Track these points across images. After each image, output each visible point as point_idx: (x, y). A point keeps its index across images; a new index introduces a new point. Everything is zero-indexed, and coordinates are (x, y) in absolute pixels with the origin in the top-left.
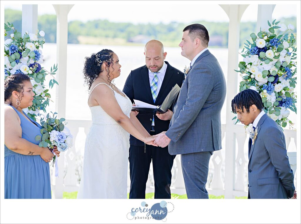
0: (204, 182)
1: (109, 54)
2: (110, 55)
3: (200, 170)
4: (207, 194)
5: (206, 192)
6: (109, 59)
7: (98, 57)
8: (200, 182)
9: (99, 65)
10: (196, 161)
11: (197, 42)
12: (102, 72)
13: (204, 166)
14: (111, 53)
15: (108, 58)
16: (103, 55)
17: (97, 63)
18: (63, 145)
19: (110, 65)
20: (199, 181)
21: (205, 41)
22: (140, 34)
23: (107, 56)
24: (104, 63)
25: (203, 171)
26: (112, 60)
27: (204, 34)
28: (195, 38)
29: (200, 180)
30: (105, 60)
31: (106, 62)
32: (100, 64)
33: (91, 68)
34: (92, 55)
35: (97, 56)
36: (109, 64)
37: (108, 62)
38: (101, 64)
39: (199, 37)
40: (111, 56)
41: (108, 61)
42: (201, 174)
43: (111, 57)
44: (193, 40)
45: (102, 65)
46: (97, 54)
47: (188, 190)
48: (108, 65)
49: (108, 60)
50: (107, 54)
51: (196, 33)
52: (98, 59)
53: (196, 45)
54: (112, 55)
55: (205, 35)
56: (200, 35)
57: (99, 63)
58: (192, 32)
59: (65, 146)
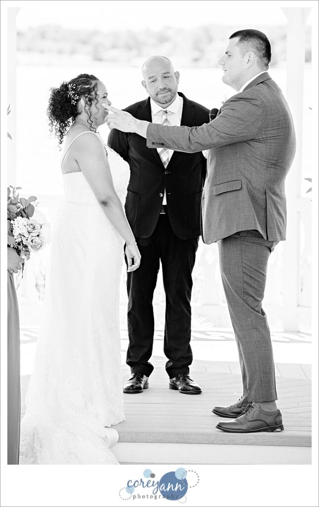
0: (258, 297)
1: (91, 84)
2: (92, 86)
3: (251, 277)
4: (265, 316)
5: (263, 314)
6: (92, 92)
7: (73, 89)
8: (253, 297)
9: (74, 103)
10: (245, 264)
11: (250, 59)
12: (80, 114)
13: (258, 271)
14: (94, 82)
15: (89, 91)
16: (80, 86)
17: (70, 99)
18: (37, 240)
19: (93, 102)
20: (251, 296)
21: (264, 59)
22: (114, 47)
23: (87, 87)
24: (82, 99)
25: (257, 279)
26: (96, 94)
27: (264, 47)
28: (247, 51)
29: (253, 295)
30: (84, 93)
31: (86, 97)
32: (75, 100)
33: (61, 109)
34: (63, 85)
35: (70, 86)
36: (90, 100)
37: (89, 98)
38: (77, 101)
39: (255, 50)
40: (94, 88)
41: (89, 96)
42: (253, 285)
43: (94, 90)
44: (244, 55)
45: (79, 102)
46: (70, 83)
47: (232, 312)
48: (88, 103)
49: (89, 94)
50: (87, 85)
51: (250, 43)
52: (71, 93)
53: (248, 63)
54: (96, 85)
55: (265, 50)
56: (257, 48)
57: (73, 99)
58: (245, 42)
59: (40, 242)
